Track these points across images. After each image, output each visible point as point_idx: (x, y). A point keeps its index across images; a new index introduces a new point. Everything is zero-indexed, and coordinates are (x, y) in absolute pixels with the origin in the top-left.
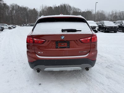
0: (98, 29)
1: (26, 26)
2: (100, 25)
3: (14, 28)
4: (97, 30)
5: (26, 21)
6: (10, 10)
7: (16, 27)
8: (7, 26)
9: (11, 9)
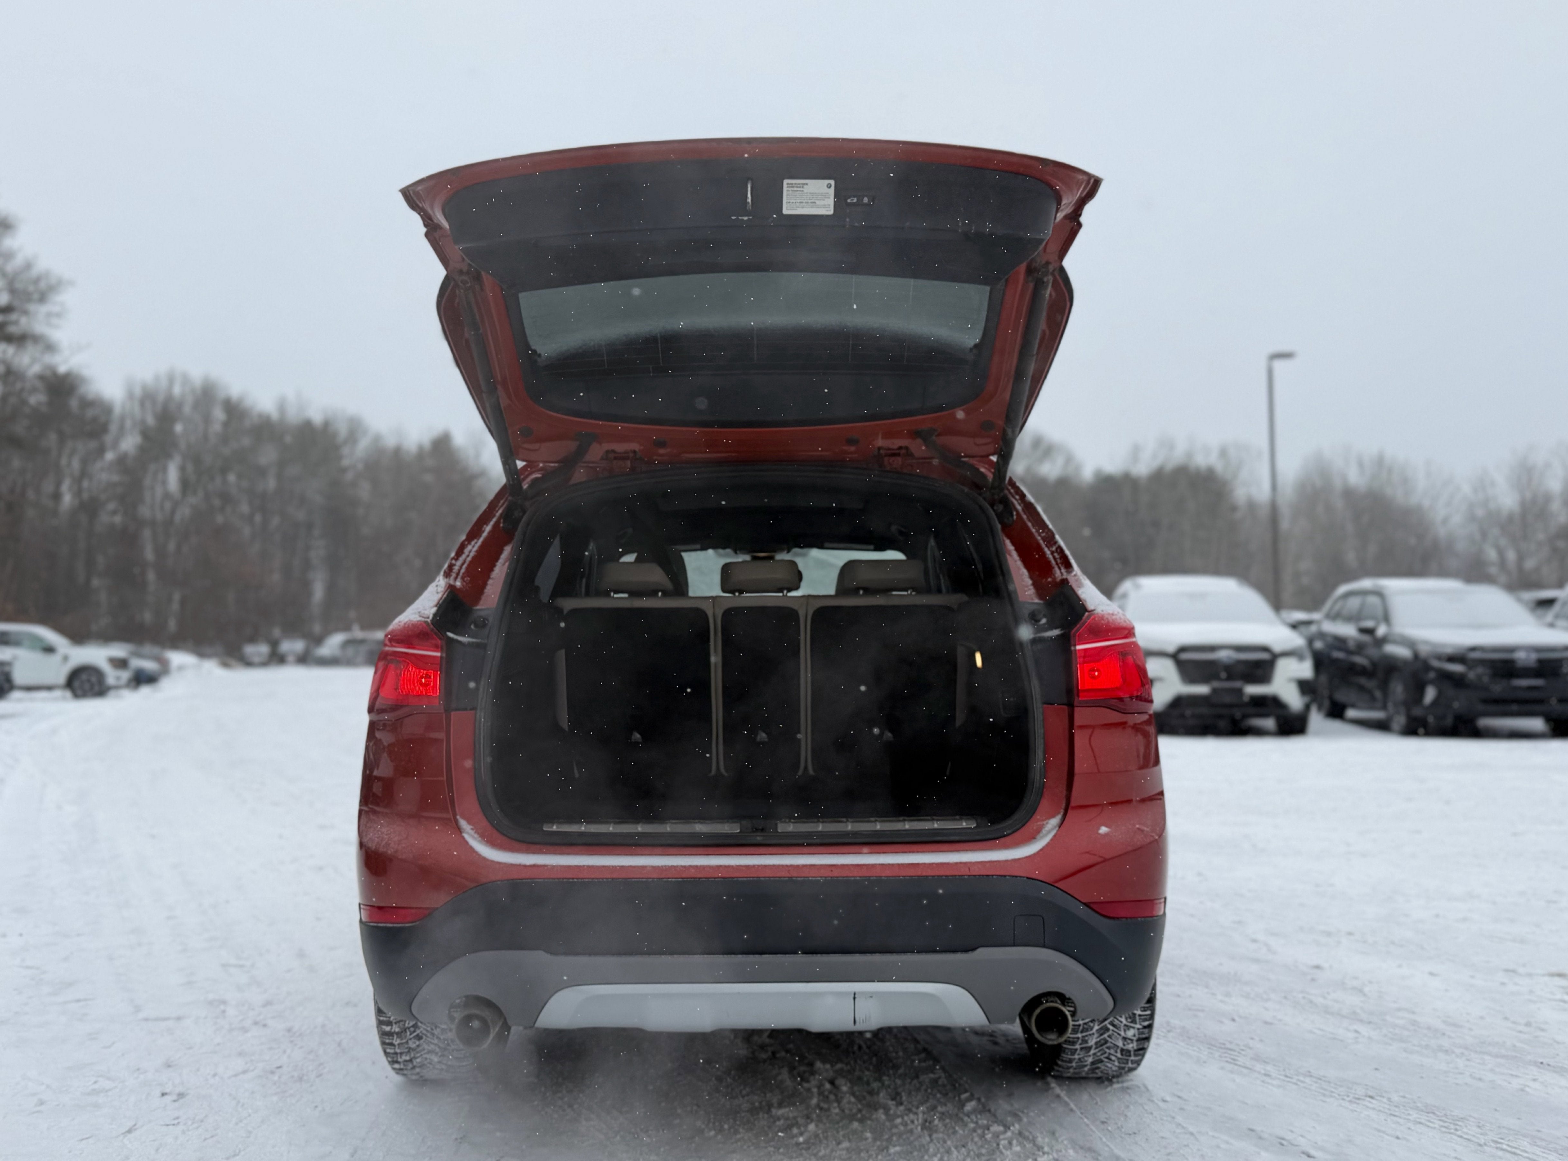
0: (1304, 686)
1: (304, 659)
2: (1340, 642)
3: (142, 679)
4: (1294, 699)
5: (318, 592)
6: (122, 461)
7: (165, 668)
8: (49, 650)
9: (130, 443)
